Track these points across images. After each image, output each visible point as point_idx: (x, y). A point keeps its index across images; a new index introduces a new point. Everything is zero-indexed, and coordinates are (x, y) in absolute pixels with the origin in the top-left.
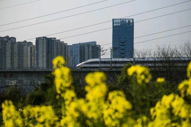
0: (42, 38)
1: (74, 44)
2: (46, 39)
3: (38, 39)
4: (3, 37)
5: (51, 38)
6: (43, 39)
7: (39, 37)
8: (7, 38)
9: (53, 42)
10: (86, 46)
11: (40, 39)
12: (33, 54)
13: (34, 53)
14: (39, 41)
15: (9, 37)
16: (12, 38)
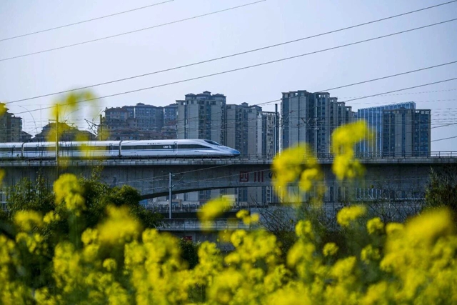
0: (297, 94)
1: (362, 110)
2: (305, 95)
3: (286, 96)
4: (198, 95)
5: (317, 94)
6: (299, 96)
7: (291, 92)
8: (207, 96)
9: (324, 103)
10: (398, 112)
11: (292, 95)
12: (268, 132)
13: (271, 131)
14: (290, 101)
15: (211, 94)
16: (218, 96)
